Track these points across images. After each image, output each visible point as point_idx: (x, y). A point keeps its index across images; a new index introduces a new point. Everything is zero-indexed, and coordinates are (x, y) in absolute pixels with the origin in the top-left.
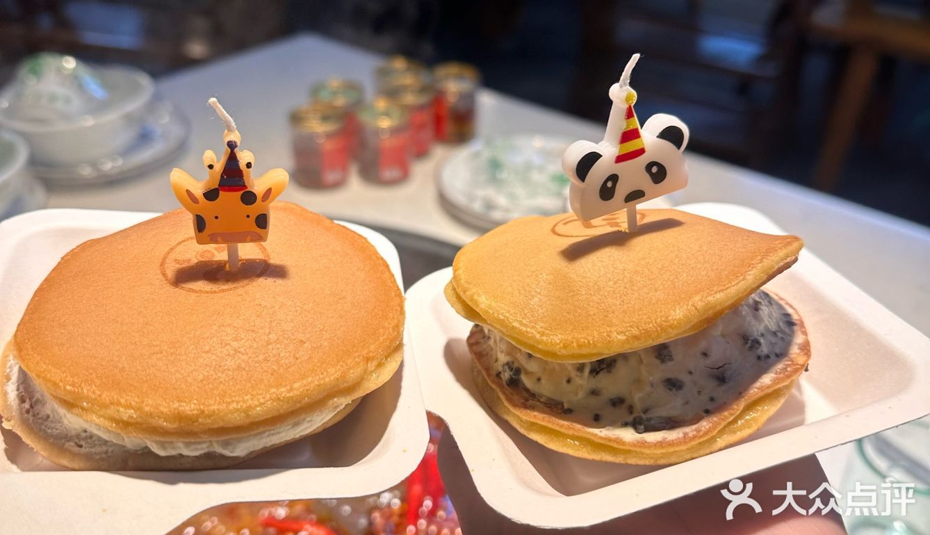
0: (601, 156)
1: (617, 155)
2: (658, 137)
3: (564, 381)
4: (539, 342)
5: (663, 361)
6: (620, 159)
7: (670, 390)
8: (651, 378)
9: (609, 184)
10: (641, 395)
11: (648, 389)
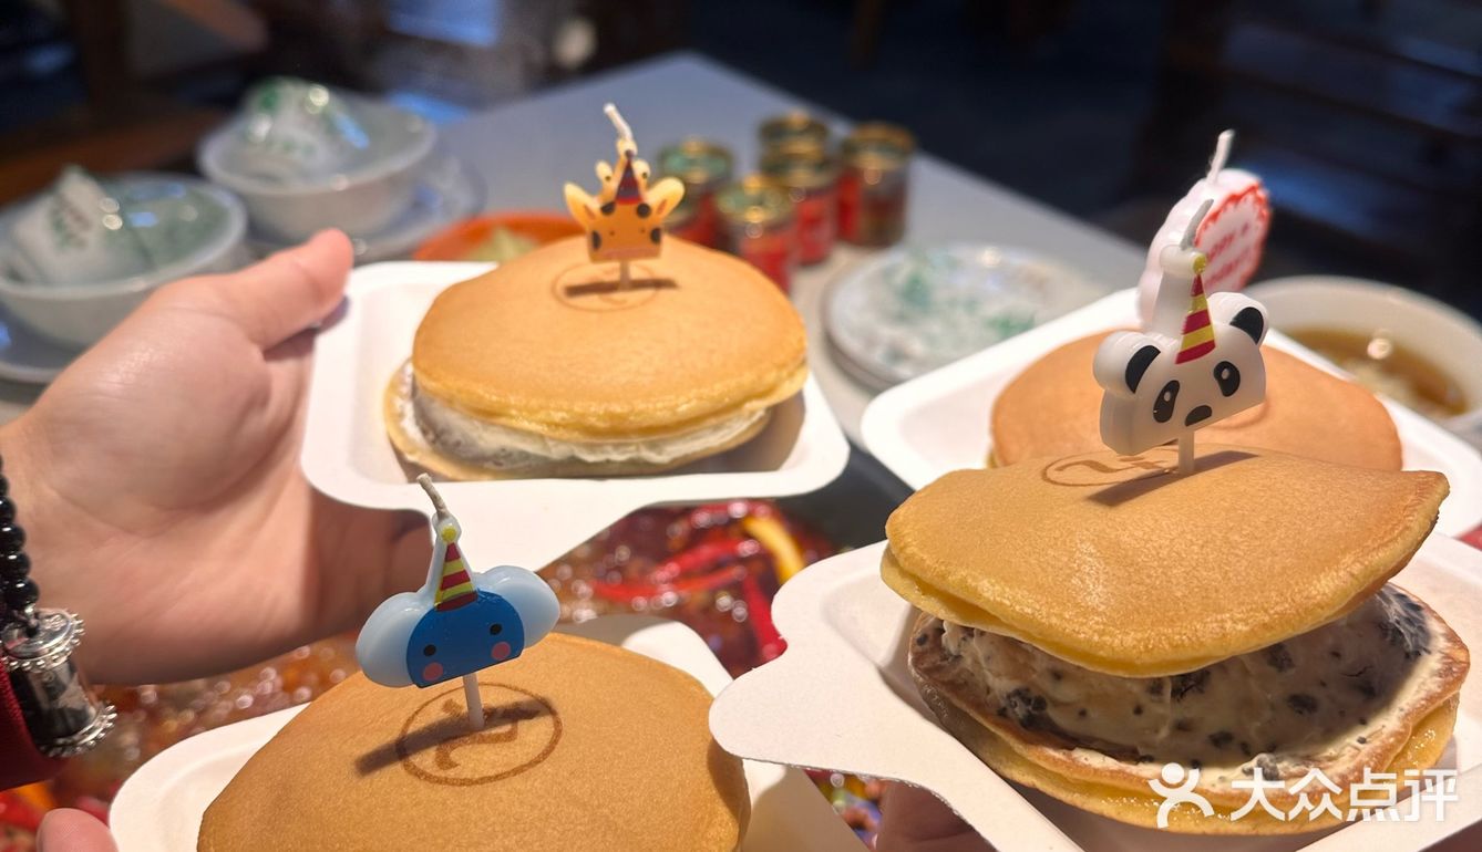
0: (1159, 352)
1: (1179, 351)
2: (1232, 324)
3: (1131, 711)
4: (1101, 646)
5: (1281, 668)
6: (1184, 357)
7: (1301, 713)
8: (1269, 696)
9: (1167, 397)
10: (1259, 724)
11: (1267, 714)
